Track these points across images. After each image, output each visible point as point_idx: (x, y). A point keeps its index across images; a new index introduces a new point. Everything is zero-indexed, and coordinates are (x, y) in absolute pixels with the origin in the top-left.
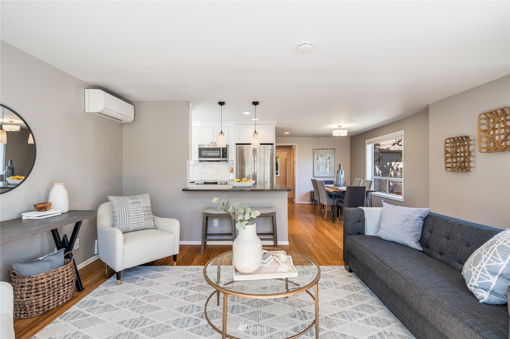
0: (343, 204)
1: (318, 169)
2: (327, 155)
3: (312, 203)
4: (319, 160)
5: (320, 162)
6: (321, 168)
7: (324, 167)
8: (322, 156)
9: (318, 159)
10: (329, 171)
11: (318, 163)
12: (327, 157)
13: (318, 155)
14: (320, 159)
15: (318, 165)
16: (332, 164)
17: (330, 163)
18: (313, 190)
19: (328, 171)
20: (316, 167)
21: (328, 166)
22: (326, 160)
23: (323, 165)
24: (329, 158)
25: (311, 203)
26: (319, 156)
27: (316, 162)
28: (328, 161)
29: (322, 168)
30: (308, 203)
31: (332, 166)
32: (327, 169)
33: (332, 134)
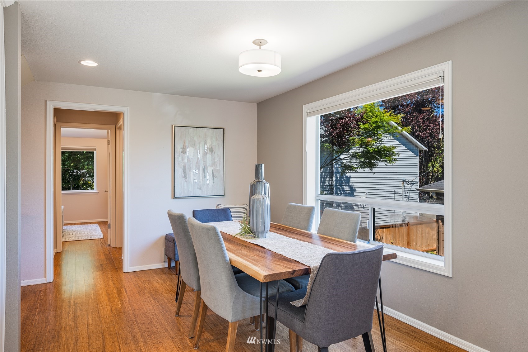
0: (303, 320)
1: (185, 177)
2: (206, 143)
3: (169, 264)
4: (188, 154)
5: (189, 160)
6: (192, 173)
7: (199, 171)
8: (194, 145)
9: (184, 151)
10: (212, 181)
11: (186, 160)
12: (206, 147)
13: (185, 143)
14: (190, 151)
15: (184, 167)
16: (218, 165)
17: (214, 164)
18: (171, 231)
19: (208, 182)
20: (179, 172)
21: (210, 169)
22: (205, 154)
23: (196, 166)
24: (211, 150)
25: (166, 265)
26: (187, 144)
27: (180, 159)
28: (209, 156)
29: (194, 175)
30: (158, 266)
31: (218, 168)
32: (208, 177)
33: (237, 67)
